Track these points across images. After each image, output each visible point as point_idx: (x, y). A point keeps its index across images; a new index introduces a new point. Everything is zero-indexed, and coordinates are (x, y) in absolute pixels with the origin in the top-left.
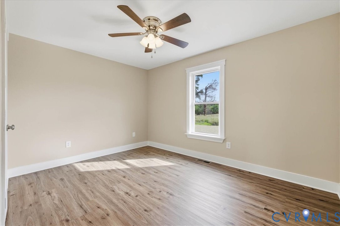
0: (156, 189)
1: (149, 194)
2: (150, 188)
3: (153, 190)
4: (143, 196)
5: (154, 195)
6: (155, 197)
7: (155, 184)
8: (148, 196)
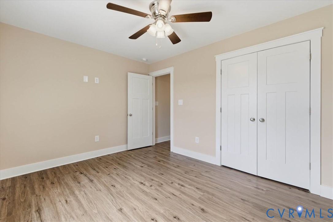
0: (156, 189)
1: (162, 184)
2: (161, 190)
3: (158, 188)
4: (167, 183)
5: (158, 183)
6: (156, 181)
7: (157, 195)
8: (162, 183)
